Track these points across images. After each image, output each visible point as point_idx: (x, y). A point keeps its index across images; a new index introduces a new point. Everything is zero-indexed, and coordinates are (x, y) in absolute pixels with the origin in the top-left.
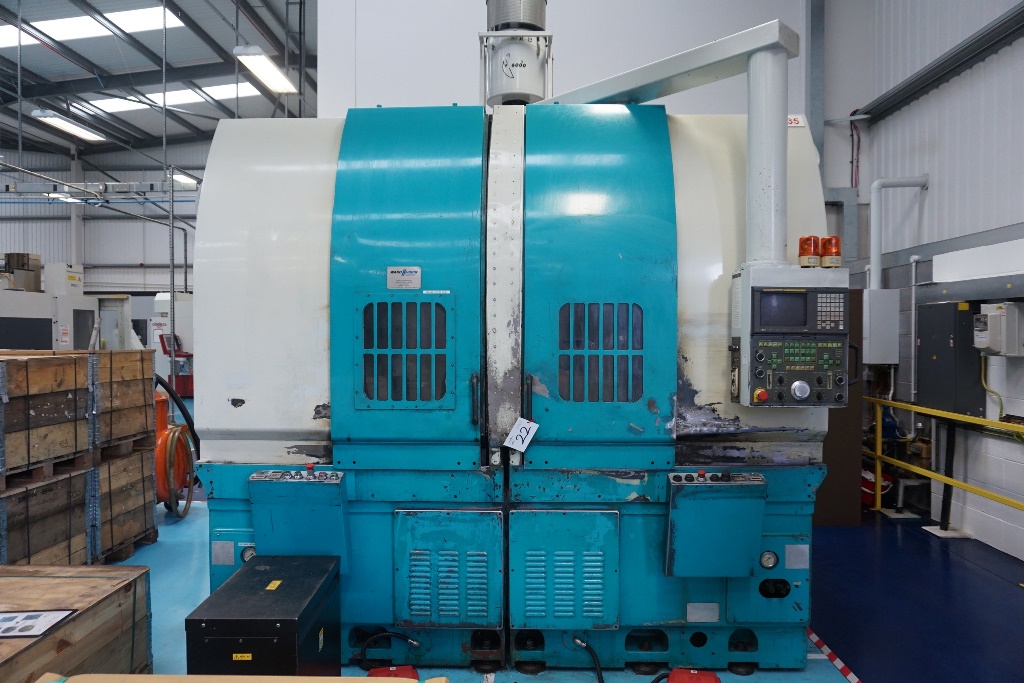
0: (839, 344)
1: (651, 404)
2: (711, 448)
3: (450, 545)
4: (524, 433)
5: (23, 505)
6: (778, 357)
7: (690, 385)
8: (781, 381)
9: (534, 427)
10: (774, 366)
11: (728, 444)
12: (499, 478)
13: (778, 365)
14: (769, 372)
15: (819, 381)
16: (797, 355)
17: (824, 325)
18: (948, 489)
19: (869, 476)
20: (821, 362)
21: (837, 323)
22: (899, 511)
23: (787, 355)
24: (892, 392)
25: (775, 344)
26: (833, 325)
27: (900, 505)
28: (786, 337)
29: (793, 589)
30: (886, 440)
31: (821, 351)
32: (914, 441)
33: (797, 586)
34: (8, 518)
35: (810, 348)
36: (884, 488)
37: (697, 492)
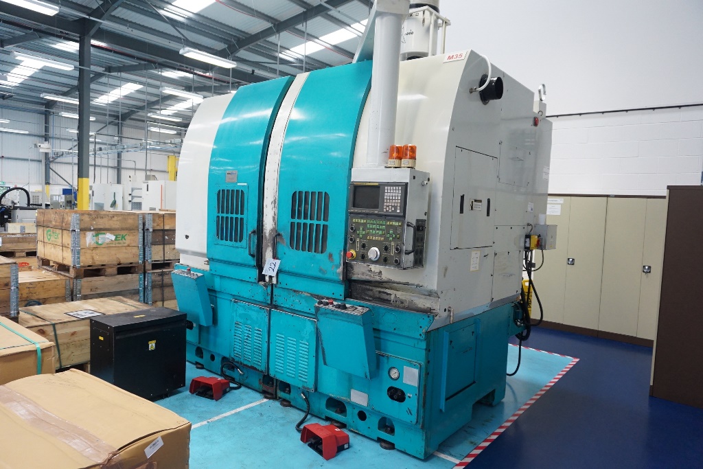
0: (400, 224)
1: (330, 256)
2: (372, 290)
3: (249, 322)
4: (273, 266)
5: (161, 277)
6: (363, 230)
8: (364, 246)
9: (278, 262)
10: (361, 236)
11: (382, 290)
12: (269, 289)
13: (363, 235)
14: (358, 240)
15: (386, 249)
16: (374, 229)
17: (388, 209)
20: (388, 235)
21: (395, 207)
23: (368, 229)
25: (362, 221)
26: (393, 209)
28: (369, 216)
29: (407, 397)
31: (389, 227)
33: (409, 397)
34: (152, 282)
35: (382, 225)
37: (327, 313)
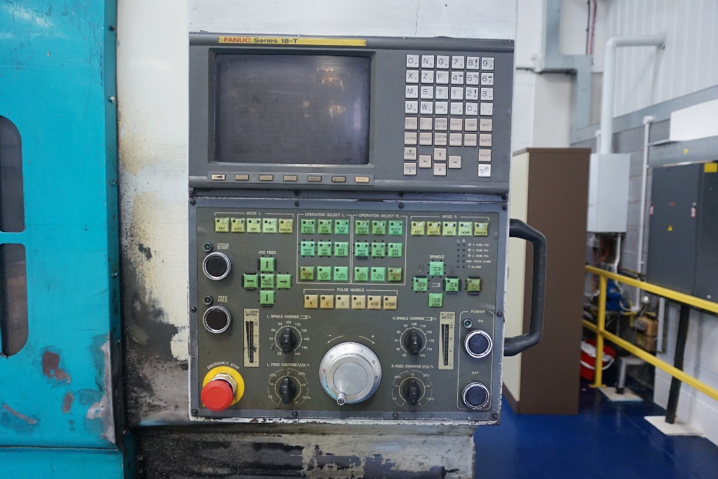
0: (482, 228)
1: (50, 362)
6: (277, 269)
7: (160, 313)
8: (290, 344)
10: (267, 296)
13: (279, 292)
14: (252, 316)
15: (413, 344)
16: (342, 260)
17: (425, 162)
18: (676, 384)
19: (589, 350)
20: (420, 284)
22: (620, 391)
23: (308, 260)
24: (617, 261)
25: (270, 225)
27: (621, 385)
28: (304, 201)
30: (610, 312)
31: (421, 247)
32: (638, 315)
35: (384, 237)
36: (604, 364)
